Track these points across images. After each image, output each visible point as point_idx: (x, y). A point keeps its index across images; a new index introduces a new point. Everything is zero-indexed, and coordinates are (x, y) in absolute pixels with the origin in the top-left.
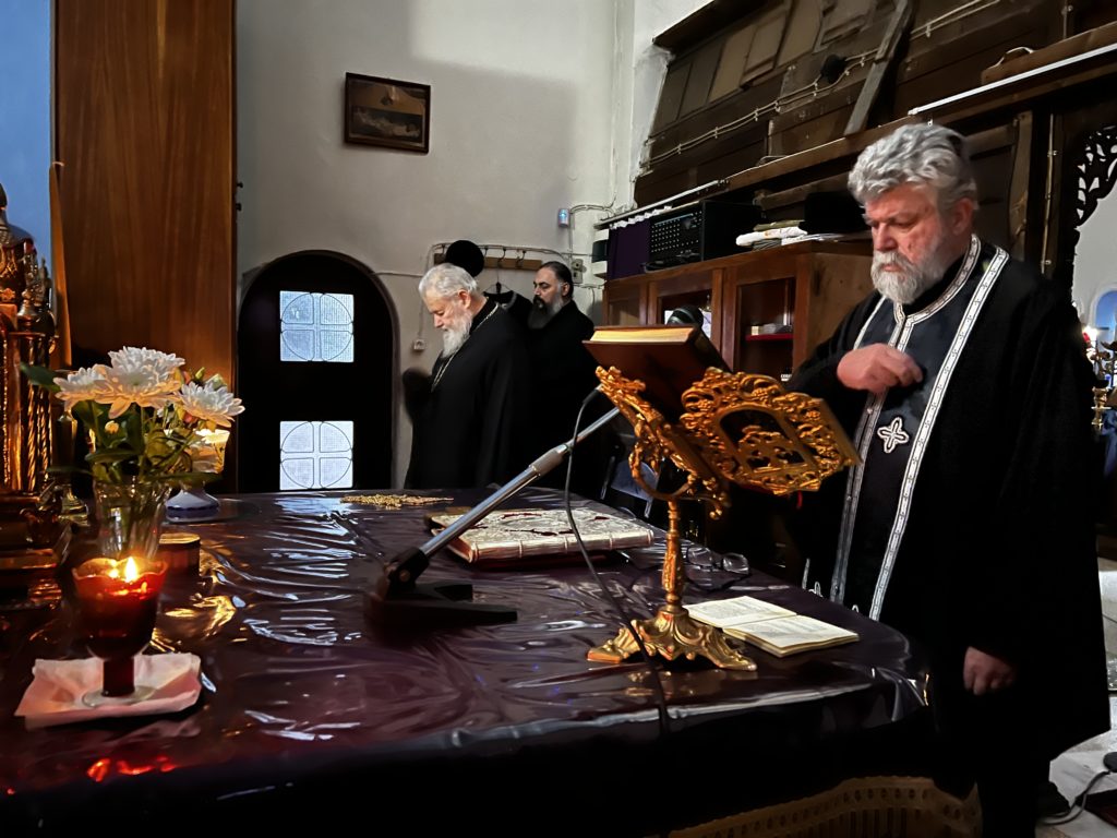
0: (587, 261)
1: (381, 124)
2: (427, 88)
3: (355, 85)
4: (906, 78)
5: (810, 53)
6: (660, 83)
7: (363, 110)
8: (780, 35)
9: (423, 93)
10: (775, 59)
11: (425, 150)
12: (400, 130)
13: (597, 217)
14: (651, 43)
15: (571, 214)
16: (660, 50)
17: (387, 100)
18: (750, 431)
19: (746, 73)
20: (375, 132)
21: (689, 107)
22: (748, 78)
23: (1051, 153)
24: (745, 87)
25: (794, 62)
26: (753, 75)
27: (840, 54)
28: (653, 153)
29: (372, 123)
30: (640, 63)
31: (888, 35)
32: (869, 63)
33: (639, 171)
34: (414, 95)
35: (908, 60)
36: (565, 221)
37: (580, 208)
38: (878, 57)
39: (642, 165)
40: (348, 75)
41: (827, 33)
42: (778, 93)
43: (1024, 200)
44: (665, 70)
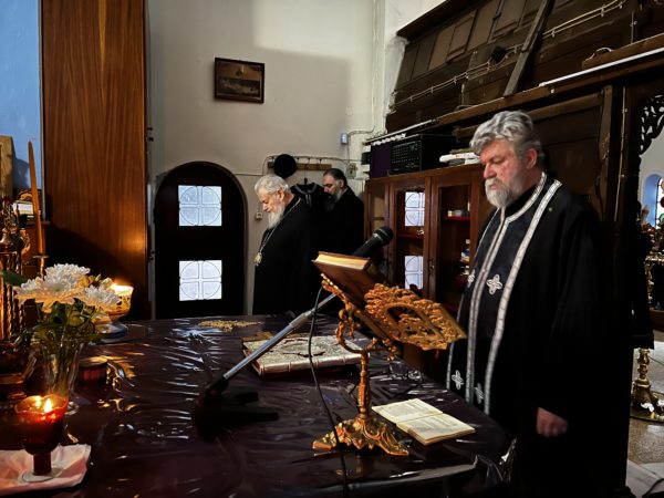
0: (358, 164)
1: (236, 87)
2: (263, 65)
3: (221, 65)
4: (540, 61)
5: (485, 44)
6: (401, 58)
7: (225, 79)
8: (469, 32)
9: (260, 68)
10: (466, 46)
11: (262, 102)
12: (247, 90)
13: (364, 138)
14: (395, 35)
15: (349, 136)
16: (400, 38)
17: (239, 73)
18: (404, 317)
19: (449, 55)
20: (233, 92)
21: (416, 74)
22: (450, 58)
23: (624, 111)
24: (449, 63)
25: (476, 49)
26: (453, 56)
27: (503, 45)
28: (396, 100)
29: (230, 86)
30: (389, 47)
31: (530, 36)
32: (520, 51)
33: (388, 111)
34: (255, 69)
35: (542, 50)
36: (345, 141)
37: (354, 133)
38: (524, 49)
39: (390, 107)
40: (217, 59)
41: (495, 33)
42: (467, 67)
43: (607, 139)
44: (403, 50)
